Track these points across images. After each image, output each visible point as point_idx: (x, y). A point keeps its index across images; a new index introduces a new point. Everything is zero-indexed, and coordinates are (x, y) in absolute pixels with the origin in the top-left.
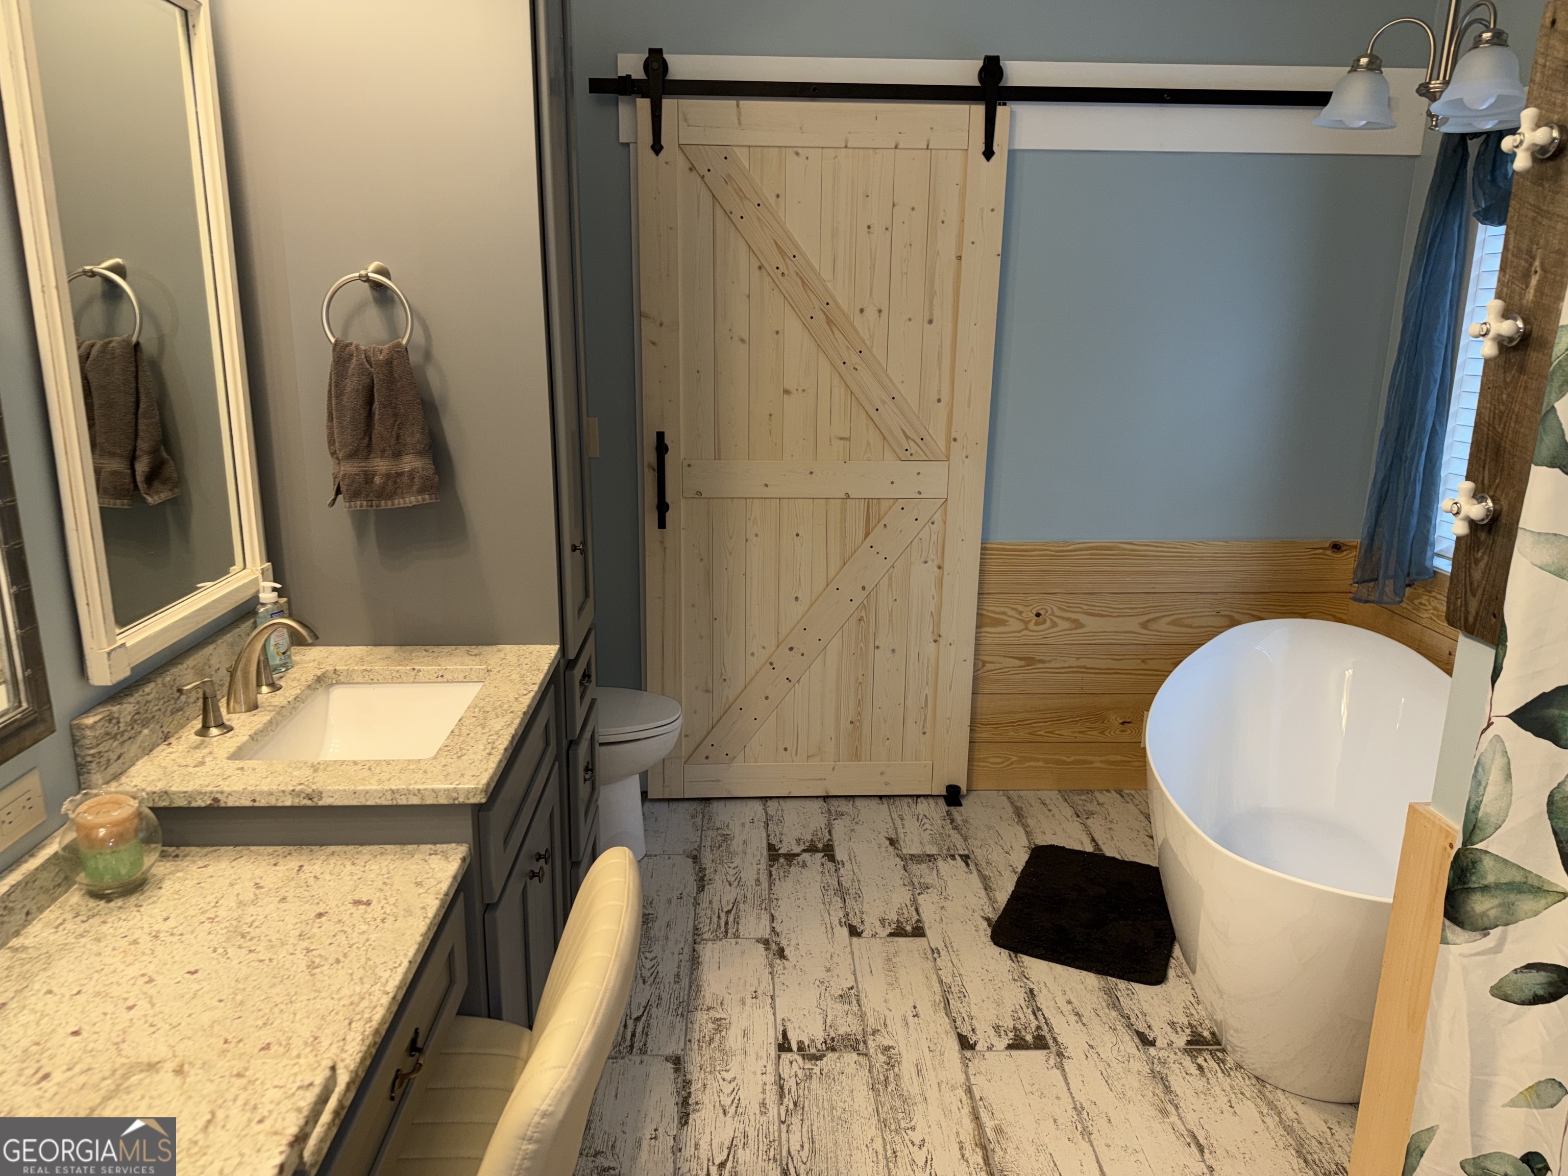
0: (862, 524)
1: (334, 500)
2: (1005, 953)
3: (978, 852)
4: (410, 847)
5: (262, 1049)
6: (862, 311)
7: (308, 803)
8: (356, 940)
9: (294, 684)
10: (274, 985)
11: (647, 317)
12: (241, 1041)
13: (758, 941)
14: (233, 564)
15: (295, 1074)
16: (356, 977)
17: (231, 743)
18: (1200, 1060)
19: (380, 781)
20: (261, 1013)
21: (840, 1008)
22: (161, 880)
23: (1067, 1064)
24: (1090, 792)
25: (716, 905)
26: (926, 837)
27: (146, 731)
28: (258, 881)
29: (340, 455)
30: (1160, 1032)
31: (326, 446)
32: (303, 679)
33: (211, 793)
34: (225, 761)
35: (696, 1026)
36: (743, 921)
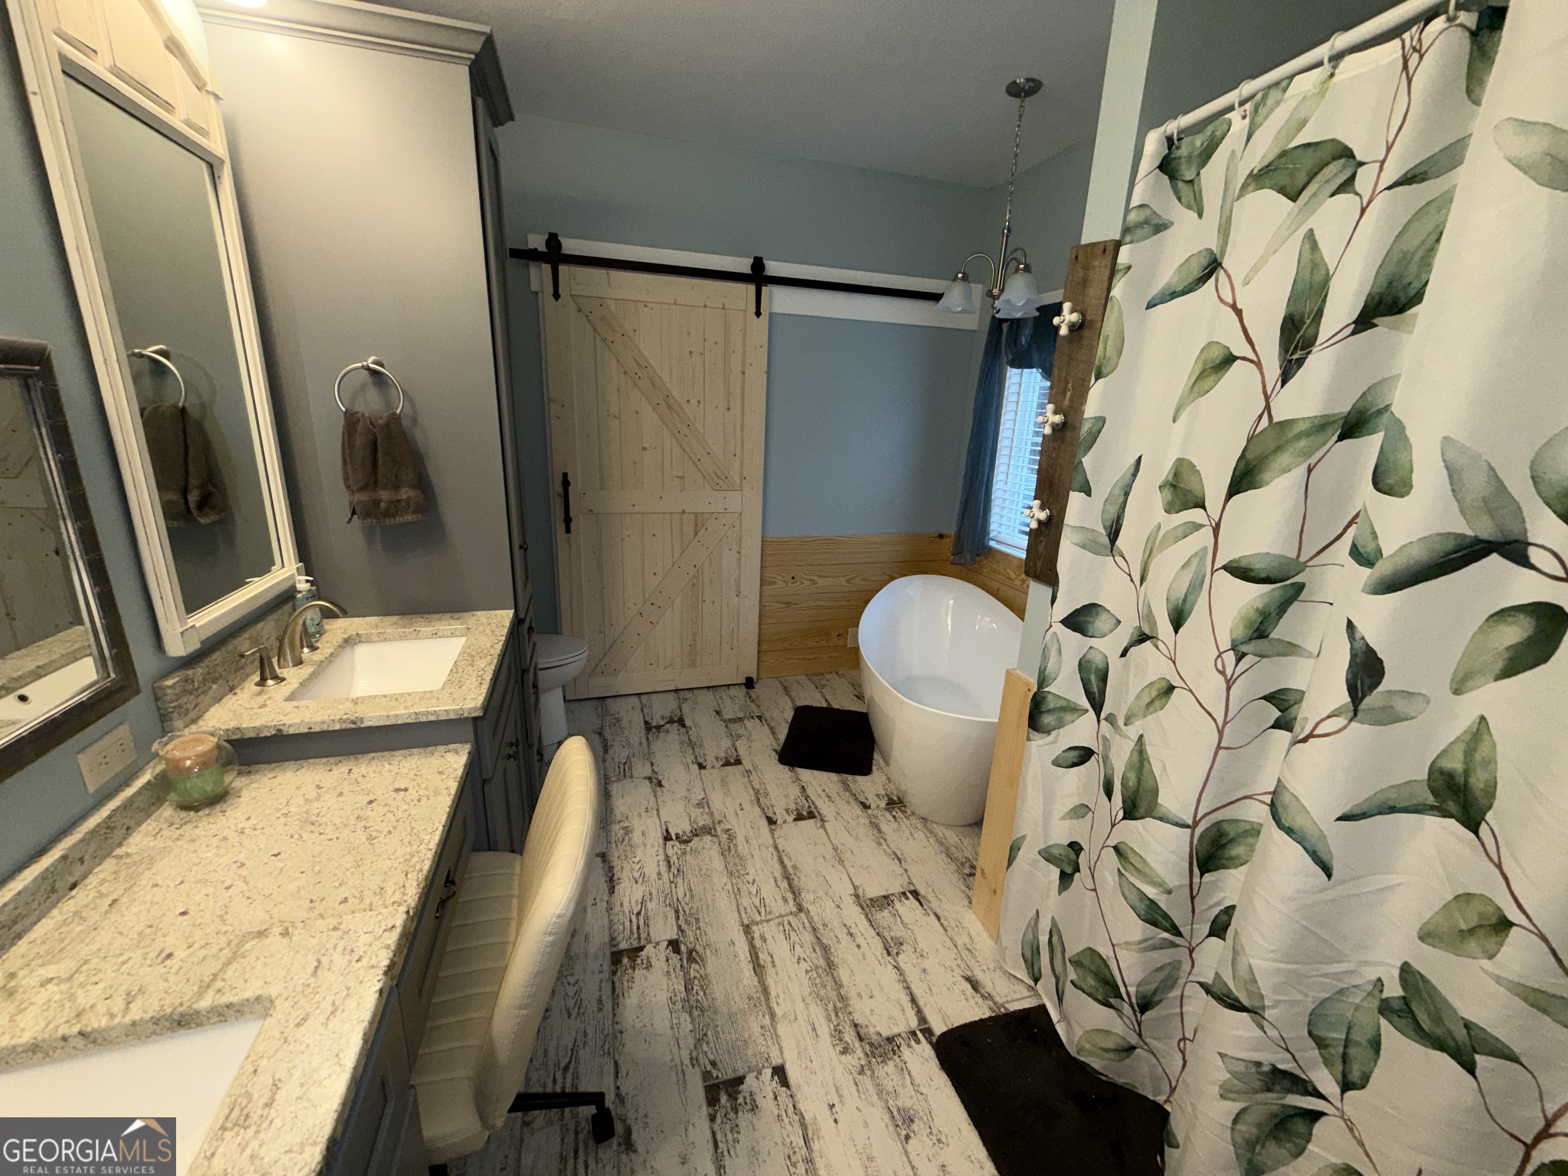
0: (693, 528)
1: (351, 519)
2: (787, 768)
3: (766, 714)
4: (430, 749)
5: (342, 902)
6: (688, 401)
7: (353, 726)
8: (401, 816)
9: (329, 645)
10: (343, 856)
11: (554, 401)
12: (323, 899)
13: (645, 778)
14: (274, 564)
15: (380, 922)
16: (406, 841)
17: (285, 689)
18: (894, 813)
19: (406, 708)
20: (336, 877)
21: (698, 811)
22: (240, 790)
23: (827, 825)
24: (822, 674)
25: (616, 760)
26: (736, 707)
27: (214, 686)
28: (318, 783)
29: (355, 488)
30: (872, 800)
31: (342, 481)
32: (334, 641)
33: (275, 726)
34: (283, 702)
35: (613, 833)
36: (634, 768)
